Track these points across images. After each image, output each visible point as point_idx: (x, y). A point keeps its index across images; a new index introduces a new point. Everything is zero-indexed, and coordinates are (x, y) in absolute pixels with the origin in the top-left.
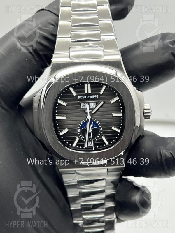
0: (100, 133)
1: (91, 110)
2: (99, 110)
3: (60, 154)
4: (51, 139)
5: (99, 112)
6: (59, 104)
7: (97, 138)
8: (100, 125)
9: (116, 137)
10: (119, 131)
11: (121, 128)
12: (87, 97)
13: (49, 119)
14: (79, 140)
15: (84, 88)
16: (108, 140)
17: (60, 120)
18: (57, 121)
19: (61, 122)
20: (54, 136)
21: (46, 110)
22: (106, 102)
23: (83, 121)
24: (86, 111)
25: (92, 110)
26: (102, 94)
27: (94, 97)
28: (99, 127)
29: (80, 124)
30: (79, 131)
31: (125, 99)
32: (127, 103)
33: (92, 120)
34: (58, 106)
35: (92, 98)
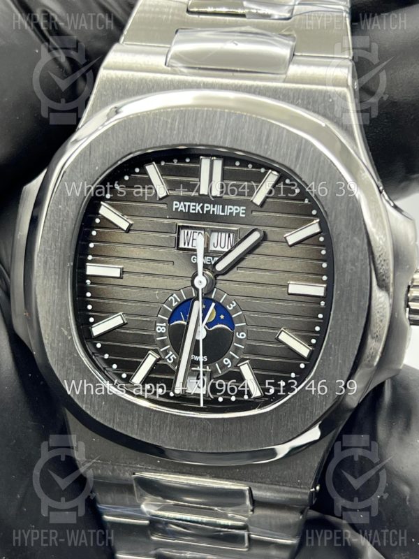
0: (237, 350)
1: (213, 257)
3: (78, 403)
4: (53, 340)
5: (240, 271)
6: (103, 219)
7: (223, 367)
8: (240, 319)
9: (293, 375)
10: (304, 351)
11: (314, 341)
12: (205, 209)
13: (57, 267)
14: (155, 364)
15: (197, 173)
16: (260, 380)
18: (88, 281)
19: (103, 287)
20: (66, 333)
21: (50, 235)
22: (270, 237)
24: (194, 259)
26: (259, 203)
27: (229, 211)
28: (236, 325)
29: (170, 305)
30: (161, 330)
31: (339, 234)
32: (344, 248)
33: (213, 297)
34: (99, 226)
35: (221, 214)
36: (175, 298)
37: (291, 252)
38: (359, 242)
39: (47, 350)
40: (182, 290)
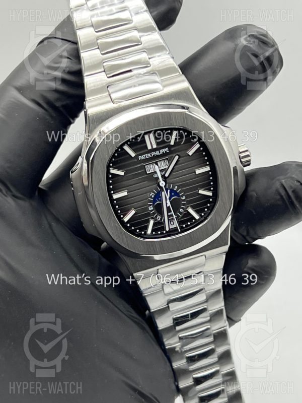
0: (184, 205)
2: (174, 170)
3: (131, 250)
4: (113, 231)
5: (174, 173)
6: (112, 174)
7: (181, 213)
8: (181, 192)
9: (209, 205)
10: (210, 194)
11: (212, 189)
14: (154, 223)
15: (145, 142)
16: (198, 212)
18: (115, 202)
19: (122, 201)
22: (181, 155)
23: (154, 193)
24: (155, 176)
25: (164, 173)
26: (173, 144)
28: (180, 195)
29: (151, 197)
30: (151, 209)
33: (167, 188)
34: (111, 178)
36: (152, 194)
37: (192, 158)
40: (154, 190)
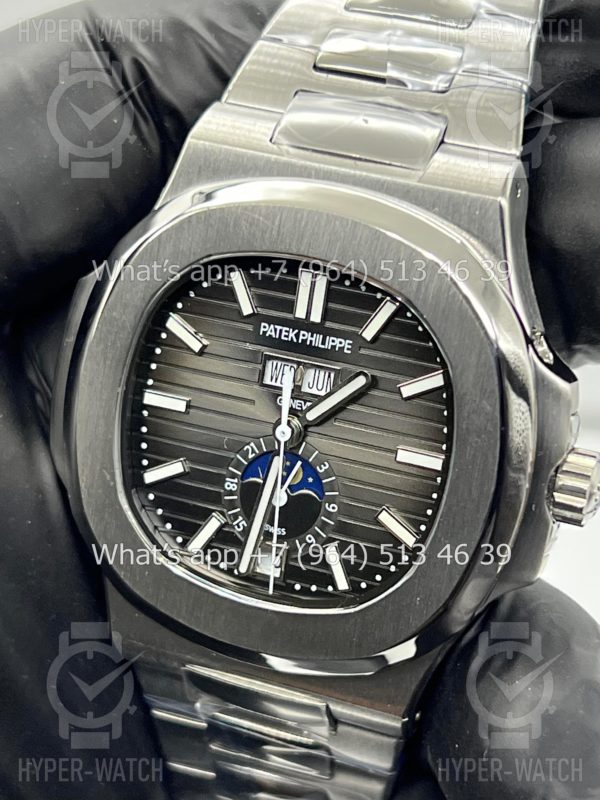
0: (324, 526)
1: (305, 402)
2: (339, 414)
5: (337, 424)
6: (171, 334)
8: (332, 486)
10: (409, 539)
11: (423, 528)
12: (301, 337)
13: (104, 391)
16: (350, 569)
17: (161, 414)
18: (145, 413)
19: (163, 422)
20: (108, 477)
27: (331, 343)
28: (327, 494)
29: (245, 456)
30: (231, 488)
31: (465, 394)
32: (469, 413)
33: (300, 453)
34: (165, 342)
35: (320, 346)
36: (252, 448)
37: (405, 407)
38: (488, 408)
39: (83, 496)
40: (261, 440)
